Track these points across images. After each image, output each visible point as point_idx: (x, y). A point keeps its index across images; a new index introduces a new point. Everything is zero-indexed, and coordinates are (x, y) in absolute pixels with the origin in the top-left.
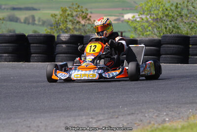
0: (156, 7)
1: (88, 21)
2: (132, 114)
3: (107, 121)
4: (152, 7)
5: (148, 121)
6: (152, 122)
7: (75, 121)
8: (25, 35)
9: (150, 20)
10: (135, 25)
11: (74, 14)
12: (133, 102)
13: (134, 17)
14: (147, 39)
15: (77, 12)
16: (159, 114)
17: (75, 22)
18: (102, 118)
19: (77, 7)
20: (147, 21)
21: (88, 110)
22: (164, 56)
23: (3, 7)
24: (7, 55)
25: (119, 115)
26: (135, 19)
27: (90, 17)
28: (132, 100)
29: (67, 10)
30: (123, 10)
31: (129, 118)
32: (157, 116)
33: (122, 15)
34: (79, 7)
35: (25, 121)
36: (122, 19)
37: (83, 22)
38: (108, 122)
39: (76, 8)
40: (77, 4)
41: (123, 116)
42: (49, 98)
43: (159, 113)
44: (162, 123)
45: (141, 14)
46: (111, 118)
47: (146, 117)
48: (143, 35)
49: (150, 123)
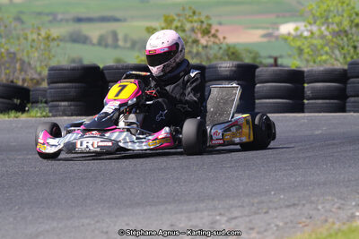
0: (338, 11)
1: (212, 39)
2: (294, 205)
3: (247, 219)
4: (330, 11)
5: (323, 217)
6: (330, 220)
7: (190, 220)
8: (99, 68)
9: (326, 33)
10: (298, 43)
11: (188, 26)
12: (296, 184)
13: (296, 29)
14: (322, 69)
15: (191, 22)
16: (342, 204)
17: (190, 40)
18: (239, 214)
19: (191, 14)
20: (322, 37)
21: (213, 199)
22: (352, 99)
23: (60, 17)
24: (66, 103)
25: (270, 208)
26: (299, 33)
27: (217, 31)
28: (293, 179)
29: (174, 20)
30: (278, 16)
31: (288, 212)
32: (339, 208)
33: (276, 26)
34: (194, 13)
35: (98, 222)
36: (276, 33)
37: (203, 41)
38: (250, 221)
39: (190, 16)
40: (190, 8)
41: (276, 209)
42: (141, 179)
43: (343, 202)
44: (348, 221)
45: (310, 24)
46: (256, 213)
47: (319, 210)
48: (315, 62)
49: (326, 221)
